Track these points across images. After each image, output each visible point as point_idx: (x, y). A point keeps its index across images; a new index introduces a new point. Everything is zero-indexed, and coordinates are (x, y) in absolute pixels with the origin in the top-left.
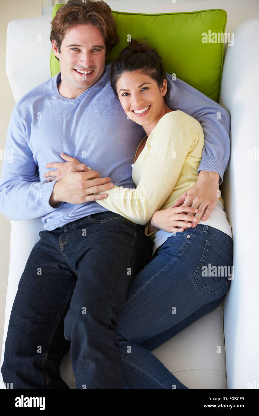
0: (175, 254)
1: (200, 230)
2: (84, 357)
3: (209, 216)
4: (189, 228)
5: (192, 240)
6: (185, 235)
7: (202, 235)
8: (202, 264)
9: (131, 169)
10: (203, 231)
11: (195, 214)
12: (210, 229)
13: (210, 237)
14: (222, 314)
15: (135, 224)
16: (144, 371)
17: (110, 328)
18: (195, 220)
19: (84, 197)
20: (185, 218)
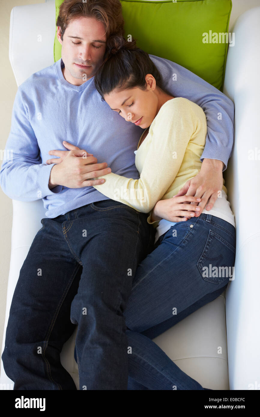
0: (178, 244)
1: (204, 220)
2: (92, 342)
3: (213, 205)
4: (192, 218)
5: (195, 230)
6: (189, 224)
7: (205, 224)
8: (205, 254)
9: (134, 155)
10: (206, 221)
11: (199, 203)
12: (214, 219)
13: (214, 226)
14: (224, 303)
15: (139, 212)
16: (145, 360)
17: (118, 313)
18: (198, 209)
19: (81, 182)
20: (188, 207)
